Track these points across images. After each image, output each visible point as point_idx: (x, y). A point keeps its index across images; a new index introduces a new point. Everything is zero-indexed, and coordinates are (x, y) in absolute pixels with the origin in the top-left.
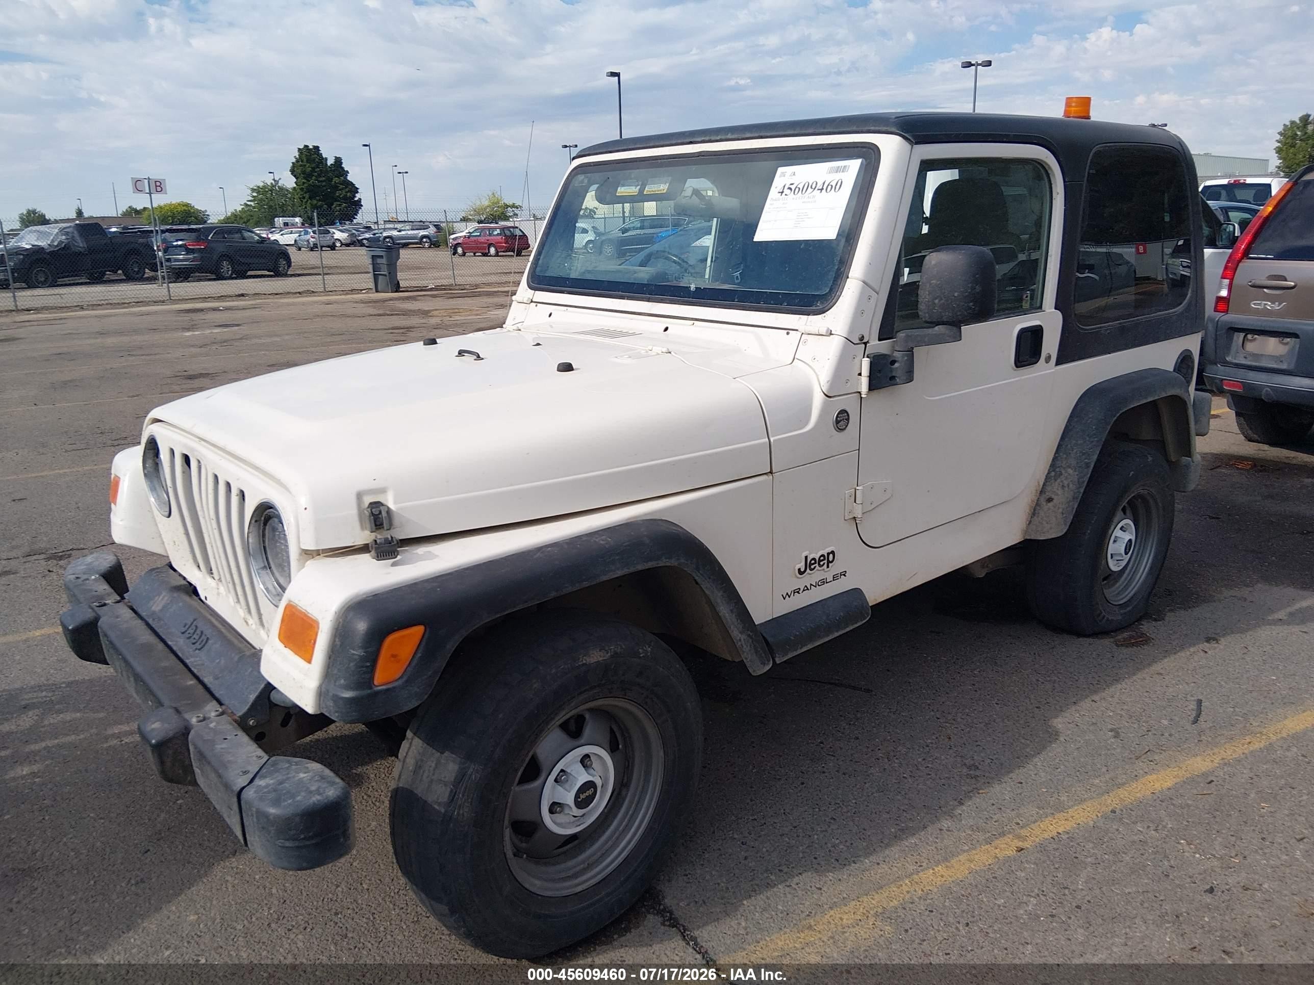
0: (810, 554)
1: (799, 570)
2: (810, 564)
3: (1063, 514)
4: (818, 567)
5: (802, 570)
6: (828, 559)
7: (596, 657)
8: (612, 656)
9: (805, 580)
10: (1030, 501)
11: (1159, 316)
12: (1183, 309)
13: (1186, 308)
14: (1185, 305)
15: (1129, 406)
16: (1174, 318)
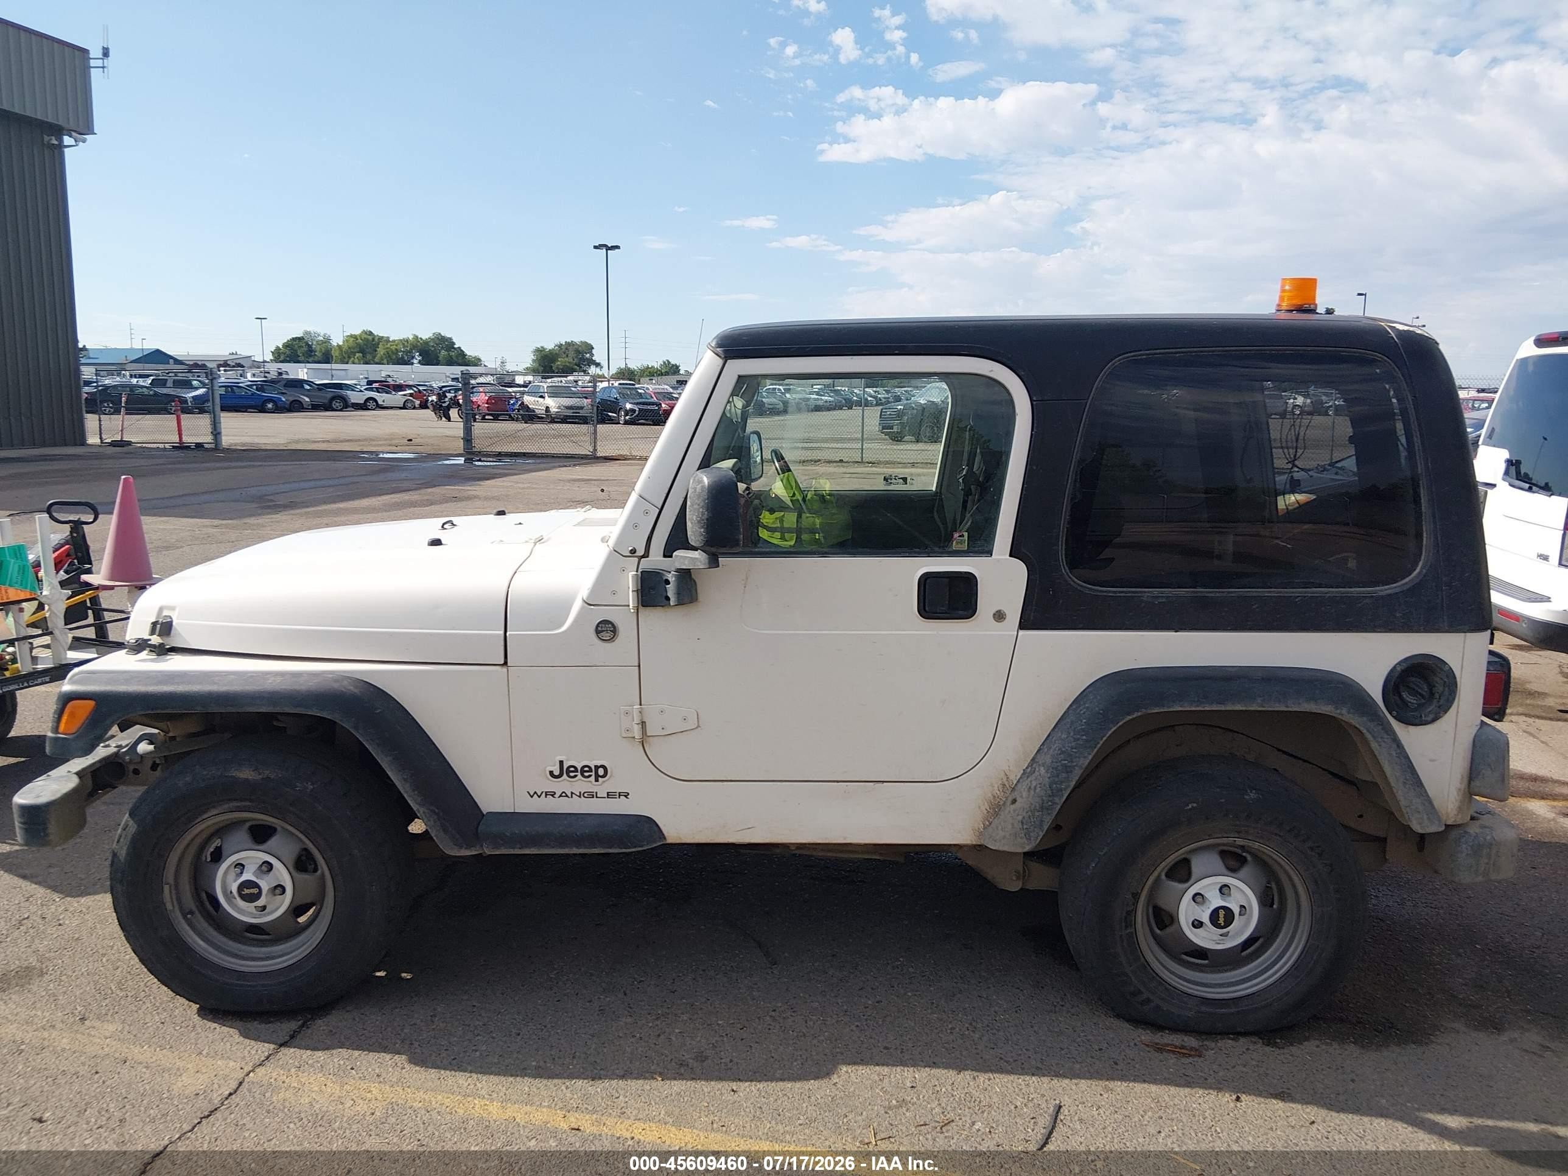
0: (567, 760)
1: (551, 773)
2: (566, 771)
3: (1022, 823)
4: (579, 776)
5: (557, 773)
6: (599, 772)
7: (246, 774)
8: (263, 779)
9: (564, 784)
10: (990, 795)
11: (1317, 593)
12: (1397, 590)
13: (1409, 590)
14: (1404, 584)
15: (1170, 707)
16: (1367, 601)
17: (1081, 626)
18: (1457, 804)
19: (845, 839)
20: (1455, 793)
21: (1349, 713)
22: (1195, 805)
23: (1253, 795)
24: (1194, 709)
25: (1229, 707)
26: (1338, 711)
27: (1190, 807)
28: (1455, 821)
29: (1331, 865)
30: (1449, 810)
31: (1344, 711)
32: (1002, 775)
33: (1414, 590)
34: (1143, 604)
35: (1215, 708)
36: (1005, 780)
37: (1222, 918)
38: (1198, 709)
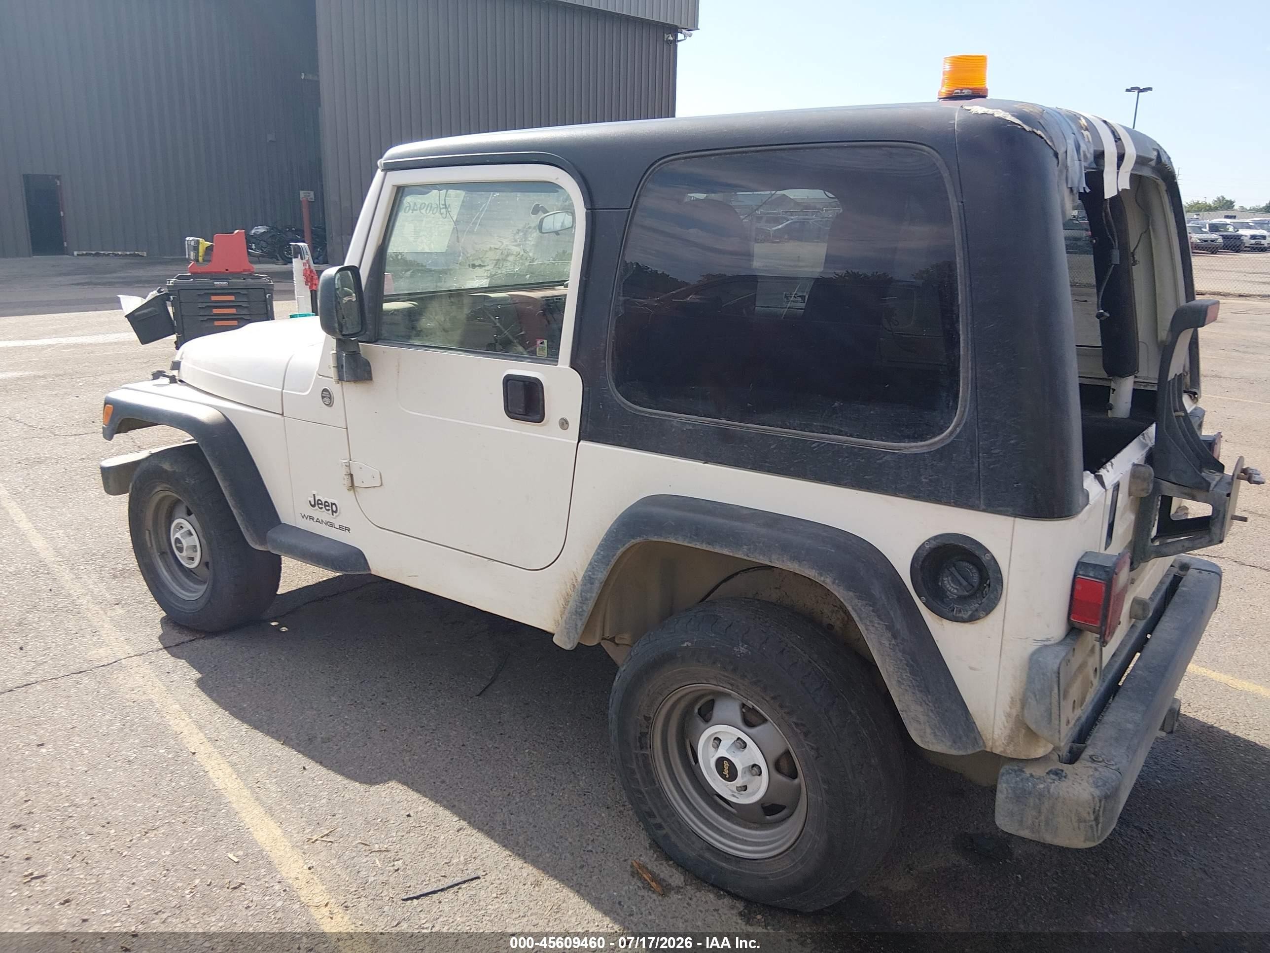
0: (319, 493)
1: (309, 502)
2: (316, 503)
4: (325, 509)
5: (312, 503)
6: (333, 508)
7: (166, 466)
8: (173, 472)
9: (316, 513)
10: (564, 592)
11: (833, 440)
12: (925, 450)
13: (937, 451)
14: (932, 444)
15: (666, 538)
16: (888, 458)
17: (625, 444)
18: (1007, 732)
19: (471, 602)
20: (1004, 718)
21: (834, 583)
22: (689, 644)
23: (743, 649)
24: (686, 544)
25: (718, 550)
26: (822, 579)
27: (685, 645)
28: (1004, 751)
29: (817, 750)
30: (996, 736)
31: (828, 580)
32: (572, 576)
33: (942, 453)
34: (673, 430)
35: (704, 547)
36: (574, 581)
37: (727, 770)
38: (690, 545)
